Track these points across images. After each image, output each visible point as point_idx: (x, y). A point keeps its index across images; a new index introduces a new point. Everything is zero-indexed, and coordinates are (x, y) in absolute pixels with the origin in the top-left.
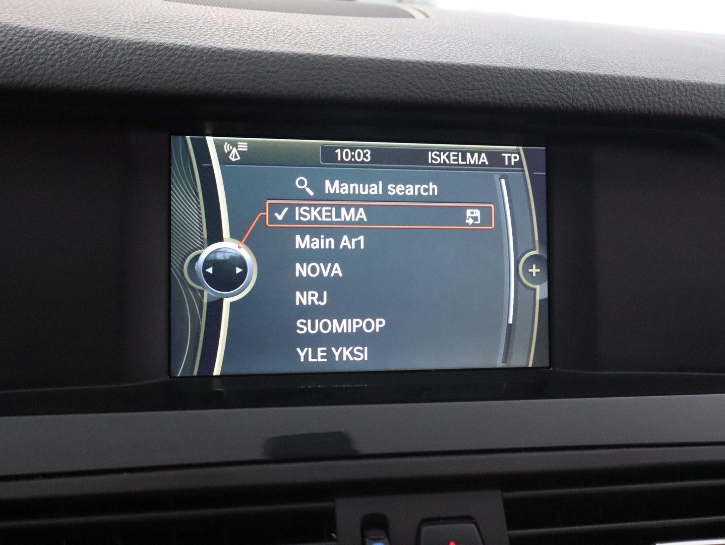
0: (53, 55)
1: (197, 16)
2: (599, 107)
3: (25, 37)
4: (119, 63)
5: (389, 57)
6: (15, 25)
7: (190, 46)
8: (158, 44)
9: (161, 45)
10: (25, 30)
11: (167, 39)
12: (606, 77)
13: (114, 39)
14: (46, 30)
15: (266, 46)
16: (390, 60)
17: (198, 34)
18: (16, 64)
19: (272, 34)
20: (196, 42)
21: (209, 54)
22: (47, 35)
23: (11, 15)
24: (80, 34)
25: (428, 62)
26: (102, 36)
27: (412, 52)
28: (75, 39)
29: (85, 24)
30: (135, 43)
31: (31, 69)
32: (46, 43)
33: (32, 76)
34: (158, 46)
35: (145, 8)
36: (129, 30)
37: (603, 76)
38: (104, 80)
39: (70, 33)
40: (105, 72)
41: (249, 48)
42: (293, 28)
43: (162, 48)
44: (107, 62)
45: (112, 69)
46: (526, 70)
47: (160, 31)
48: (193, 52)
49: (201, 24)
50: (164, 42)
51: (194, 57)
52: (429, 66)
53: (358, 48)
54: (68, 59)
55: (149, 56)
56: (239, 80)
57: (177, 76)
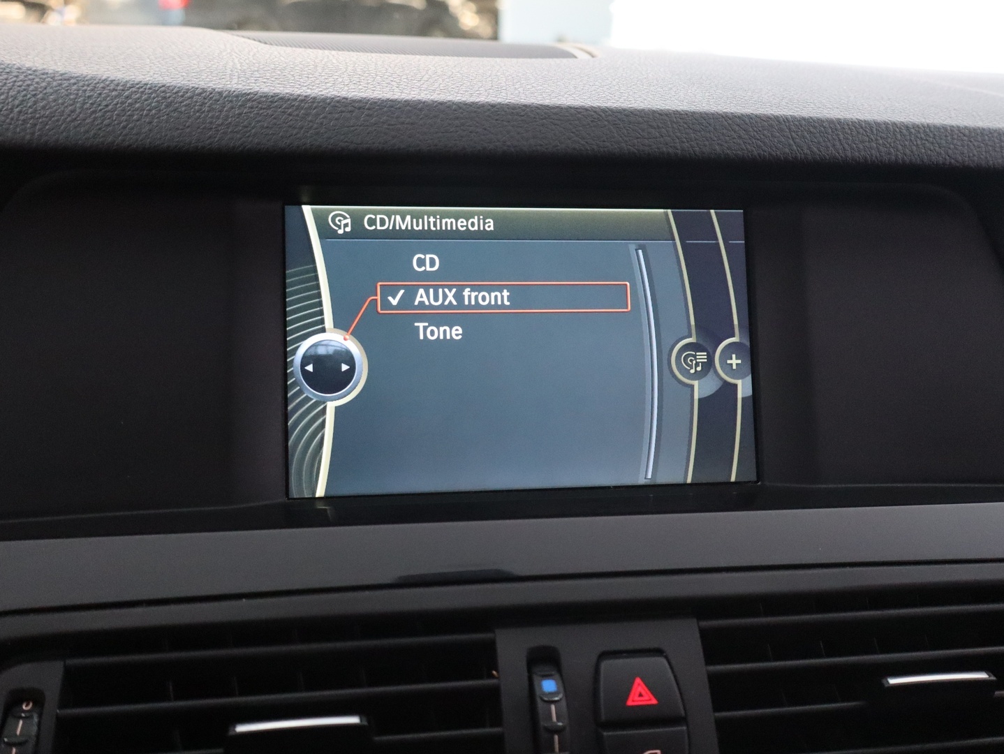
0: (150, 110)
1: (314, 61)
2: (803, 156)
3: (116, 90)
4: (227, 117)
5: (547, 102)
6: (104, 78)
7: (310, 95)
8: (271, 94)
9: (276, 95)
10: (115, 82)
11: (282, 89)
12: (811, 120)
13: (220, 90)
14: (141, 82)
15: (400, 94)
16: (548, 106)
17: (317, 82)
18: (106, 122)
19: (405, 80)
20: (316, 91)
21: (332, 104)
22: (142, 87)
23: (98, 67)
24: (179, 85)
25: (594, 107)
26: (205, 87)
27: (574, 96)
28: (174, 91)
29: (184, 74)
30: (245, 94)
31: (124, 127)
32: (141, 97)
33: (126, 135)
34: (272, 97)
35: (252, 54)
36: (236, 80)
37: (808, 119)
38: (210, 137)
39: (168, 85)
40: (211, 128)
41: (380, 97)
42: (430, 72)
43: (276, 98)
44: (212, 117)
45: (219, 125)
46: (713, 114)
47: (273, 79)
48: (313, 102)
49: (320, 71)
50: (278, 91)
51: (314, 109)
52: (595, 112)
53: (509, 93)
54: (168, 115)
55: (261, 109)
56: (368, 133)
57: (295, 132)
